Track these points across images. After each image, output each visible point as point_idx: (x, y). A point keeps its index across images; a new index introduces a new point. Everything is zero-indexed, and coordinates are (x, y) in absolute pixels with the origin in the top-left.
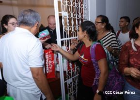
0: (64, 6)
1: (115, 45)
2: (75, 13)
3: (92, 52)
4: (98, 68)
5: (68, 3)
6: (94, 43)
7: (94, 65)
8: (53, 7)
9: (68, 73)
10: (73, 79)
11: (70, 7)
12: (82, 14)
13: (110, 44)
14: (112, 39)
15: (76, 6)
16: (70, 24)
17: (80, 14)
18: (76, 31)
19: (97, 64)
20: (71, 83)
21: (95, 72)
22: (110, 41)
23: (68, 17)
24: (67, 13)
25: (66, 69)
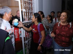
0: (24, 6)
1: (47, 24)
2: (29, 10)
3: (38, 27)
4: (41, 35)
5: (25, 5)
6: (39, 23)
7: (39, 33)
8: (18, 7)
9: (26, 38)
10: (28, 41)
11: (26, 7)
12: (32, 10)
13: (45, 24)
14: (46, 22)
15: (29, 6)
16: (27, 15)
17: (31, 10)
18: (29, 18)
19: (40, 33)
20: (27, 43)
21: (39, 36)
22: (45, 22)
23: (25, 11)
24: (25, 9)
25: (25, 36)
